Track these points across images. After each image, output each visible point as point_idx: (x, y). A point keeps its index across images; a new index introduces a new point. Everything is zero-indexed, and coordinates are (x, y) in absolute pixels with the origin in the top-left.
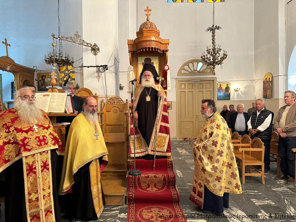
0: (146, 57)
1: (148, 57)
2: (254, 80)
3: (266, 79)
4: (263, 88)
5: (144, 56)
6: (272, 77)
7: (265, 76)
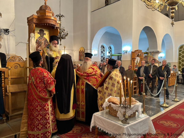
0: (41, 29)
1: (42, 29)
2: (73, 50)
3: (81, 50)
4: (79, 55)
5: (39, 28)
6: (84, 50)
7: (80, 48)
